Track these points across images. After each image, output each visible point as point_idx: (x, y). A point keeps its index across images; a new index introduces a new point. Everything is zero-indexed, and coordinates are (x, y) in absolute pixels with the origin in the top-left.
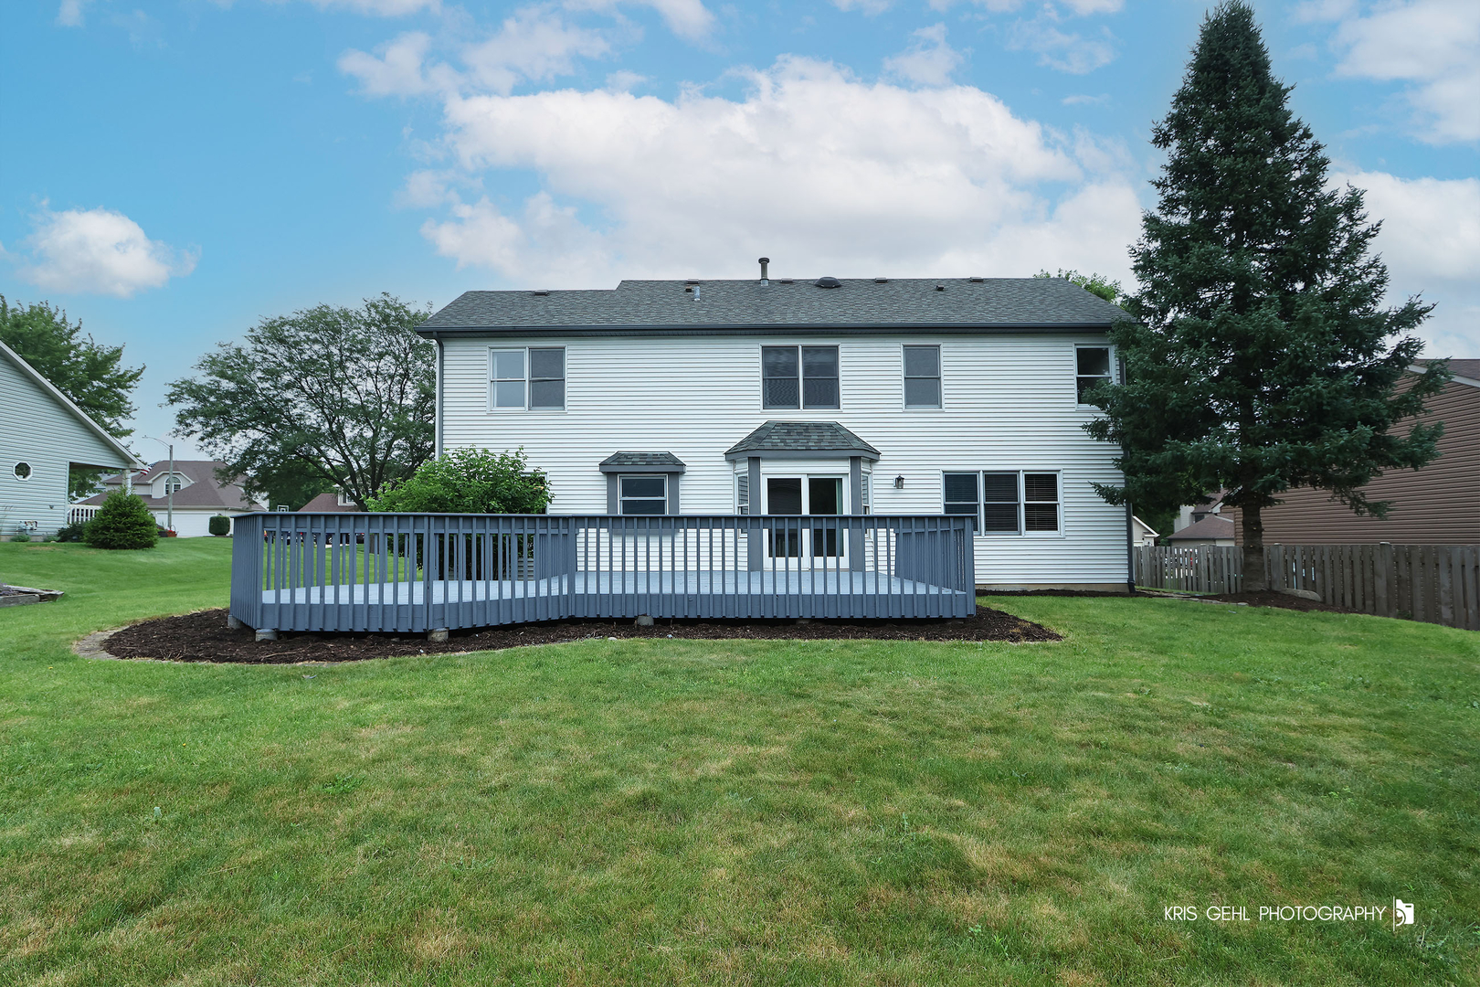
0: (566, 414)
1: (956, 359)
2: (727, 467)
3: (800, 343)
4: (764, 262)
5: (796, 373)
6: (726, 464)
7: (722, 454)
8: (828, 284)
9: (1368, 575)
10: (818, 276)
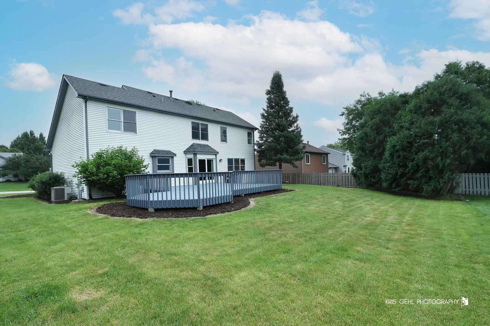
0: (137, 135)
1: (230, 131)
2: (184, 155)
3: (200, 122)
4: (171, 92)
5: (199, 130)
6: (184, 154)
7: (182, 152)
8: (189, 103)
9: (288, 178)
10: (186, 100)
